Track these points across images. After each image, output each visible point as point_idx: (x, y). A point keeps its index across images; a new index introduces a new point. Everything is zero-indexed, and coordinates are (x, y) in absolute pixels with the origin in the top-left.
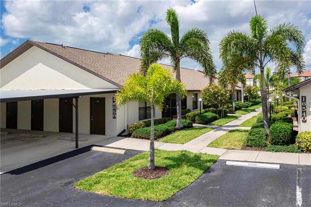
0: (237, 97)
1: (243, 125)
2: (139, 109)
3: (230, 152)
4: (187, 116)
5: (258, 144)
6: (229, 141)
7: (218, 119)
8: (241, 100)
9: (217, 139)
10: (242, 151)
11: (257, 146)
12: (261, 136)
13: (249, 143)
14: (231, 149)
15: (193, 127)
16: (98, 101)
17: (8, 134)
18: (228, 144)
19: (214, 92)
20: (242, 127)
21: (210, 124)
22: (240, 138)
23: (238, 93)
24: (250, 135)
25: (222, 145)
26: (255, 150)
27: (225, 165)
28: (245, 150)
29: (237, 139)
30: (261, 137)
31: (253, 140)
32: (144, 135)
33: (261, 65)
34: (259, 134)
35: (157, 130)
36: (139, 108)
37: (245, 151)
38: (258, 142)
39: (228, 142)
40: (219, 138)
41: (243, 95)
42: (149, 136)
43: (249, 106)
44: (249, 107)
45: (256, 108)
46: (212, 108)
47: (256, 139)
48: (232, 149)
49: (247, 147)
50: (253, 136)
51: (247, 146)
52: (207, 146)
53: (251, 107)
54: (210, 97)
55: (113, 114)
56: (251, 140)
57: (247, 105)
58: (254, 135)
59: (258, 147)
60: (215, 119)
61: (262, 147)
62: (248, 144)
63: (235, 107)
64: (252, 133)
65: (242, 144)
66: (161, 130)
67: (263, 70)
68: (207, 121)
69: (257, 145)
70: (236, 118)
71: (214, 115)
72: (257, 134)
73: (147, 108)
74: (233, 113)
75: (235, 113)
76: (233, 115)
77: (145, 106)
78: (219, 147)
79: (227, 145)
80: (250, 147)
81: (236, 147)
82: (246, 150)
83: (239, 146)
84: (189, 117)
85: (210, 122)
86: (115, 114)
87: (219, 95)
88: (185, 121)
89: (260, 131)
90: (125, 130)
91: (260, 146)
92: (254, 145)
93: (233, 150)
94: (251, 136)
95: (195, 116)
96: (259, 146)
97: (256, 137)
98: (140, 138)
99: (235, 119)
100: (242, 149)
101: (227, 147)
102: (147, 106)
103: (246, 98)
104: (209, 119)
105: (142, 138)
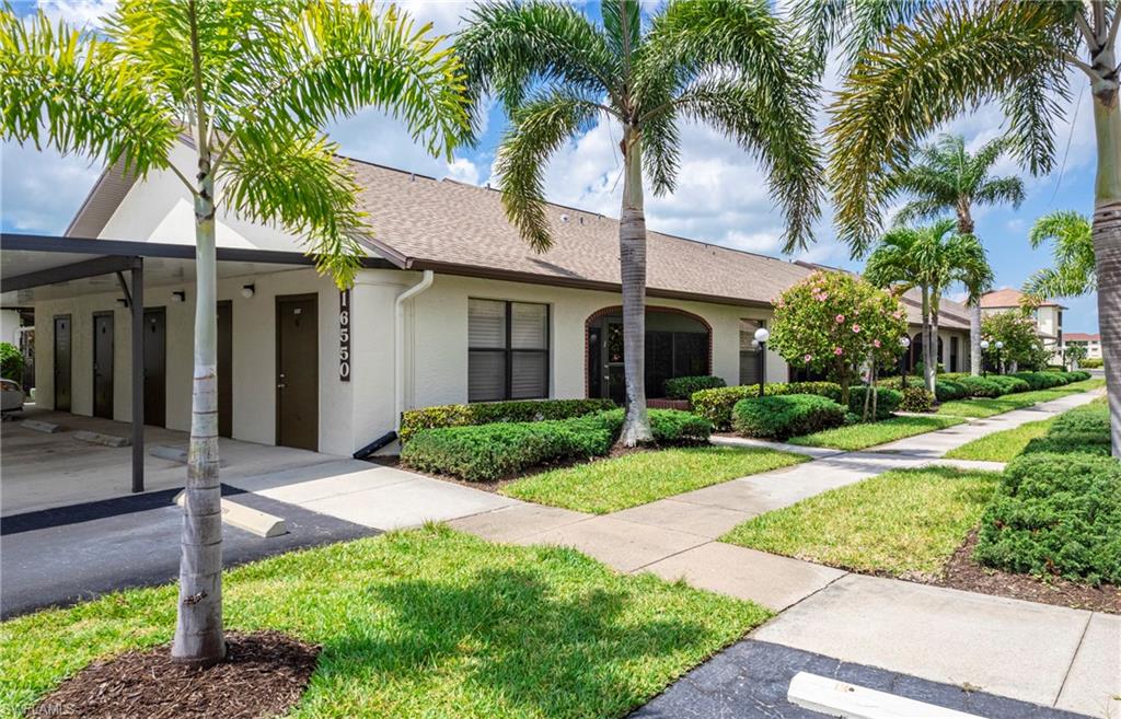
0: (954, 359)
1: (969, 451)
2: (470, 356)
3: (855, 588)
4: (698, 402)
5: (1078, 557)
6: (864, 522)
7: (847, 425)
8: (968, 369)
9: (797, 505)
10: (951, 593)
11: (1064, 570)
12: (1095, 505)
13: (1004, 544)
14: (866, 572)
15: (711, 445)
16: (297, 311)
17: (54, 431)
18: (857, 538)
19: (827, 301)
20: (961, 458)
21: (800, 440)
22: (941, 509)
23: (954, 341)
24: (1013, 495)
25: (812, 539)
26: (1049, 599)
27: (783, 696)
28: (971, 588)
29: (923, 514)
30: (1100, 514)
31: (1035, 526)
32: (442, 456)
33: (1095, 54)
34: (1081, 489)
35: (505, 436)
36: (470, 350)
37: (970, 594)
38: (1076, 545)
39: (858, 529)
40: (812, 503)
41: (979, 344)
42: (459, 462)
43: (1006, 390)
44: (1003, 393)
45: (1041, 400)
46: (826, 384)
47: (1055, 522)
48: (878, 573)
49: (986, 570)
50: (1034, 500)
51: (989, 562)
52: (719, 540)
53: (1014, 395)
54: (811, 327)
55: (342, 361)
56: (1019, 525)
57: (996, 384)
58: (1043, 494)
59: (1074, 577)
60: (831, 421)
61: (1104, 582)
62: (995, 550)
63: (937, 387)
64: (1026, 479)
65: (950, 544)
66: (528, 441)
67: (1109, 84)
68: (785, 427)
69: (1068, 564)
70: (941, 426)
71: (828, 403)
72: (1066, 489)
73: (514, 353)
74: (927, 411)
75: (934, 412)
76: (922, 415)
77: (503, 345)
78: (789, 551)
79: (845, 542)
80: (1013, 571)
81: (909, 559)
82: (982, 590)
83: (928, 556)
84: (706, 404)
85: (802, 433)
86: (348, 361)
87: (853, 315)
88: (671, 415)
89: (1085, 471)
90: (394, 433)
91: (1092, 569)
92: (1042, 560)
93: (882, 580)
94: (1017, 500)
95: (733, 403)
96: (1084, 574)
97: (1059, 507)
98: (429, 471)
99: (932, 431)
100: (947, 582)
101: (845, 553)
102: (513, 346)
103: (990, 363)
104: (797, 420)
105: (438, 472)
